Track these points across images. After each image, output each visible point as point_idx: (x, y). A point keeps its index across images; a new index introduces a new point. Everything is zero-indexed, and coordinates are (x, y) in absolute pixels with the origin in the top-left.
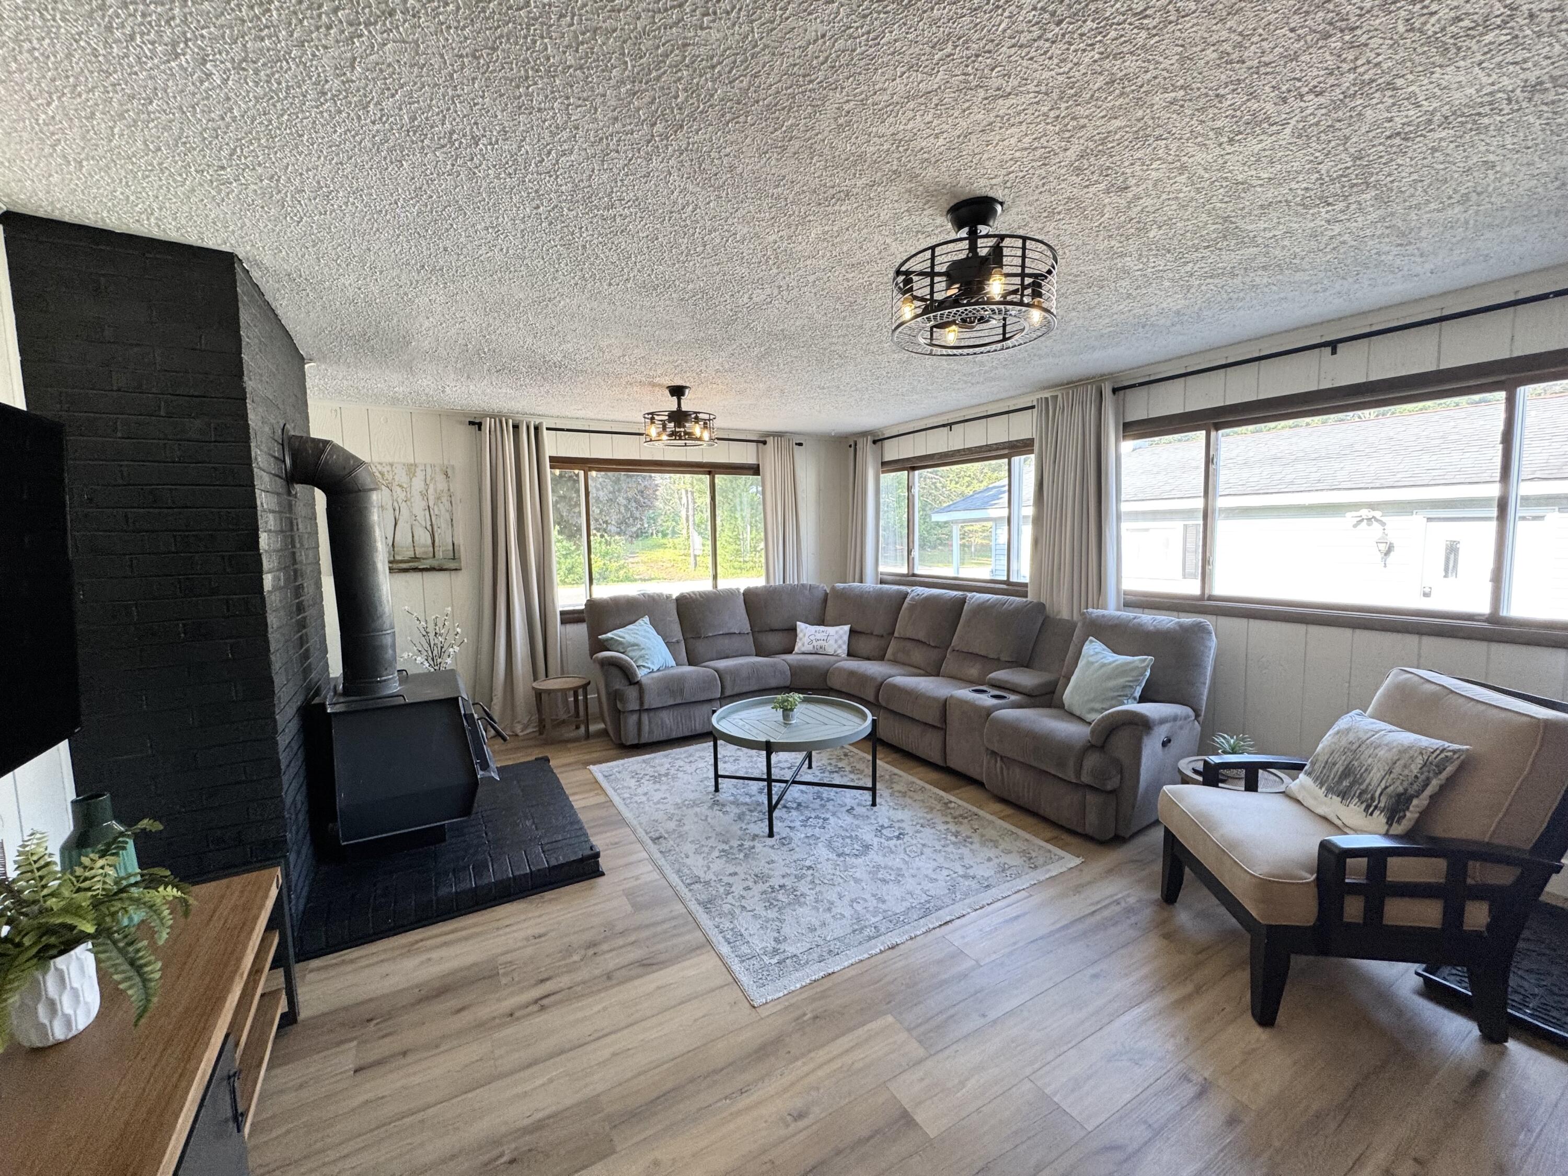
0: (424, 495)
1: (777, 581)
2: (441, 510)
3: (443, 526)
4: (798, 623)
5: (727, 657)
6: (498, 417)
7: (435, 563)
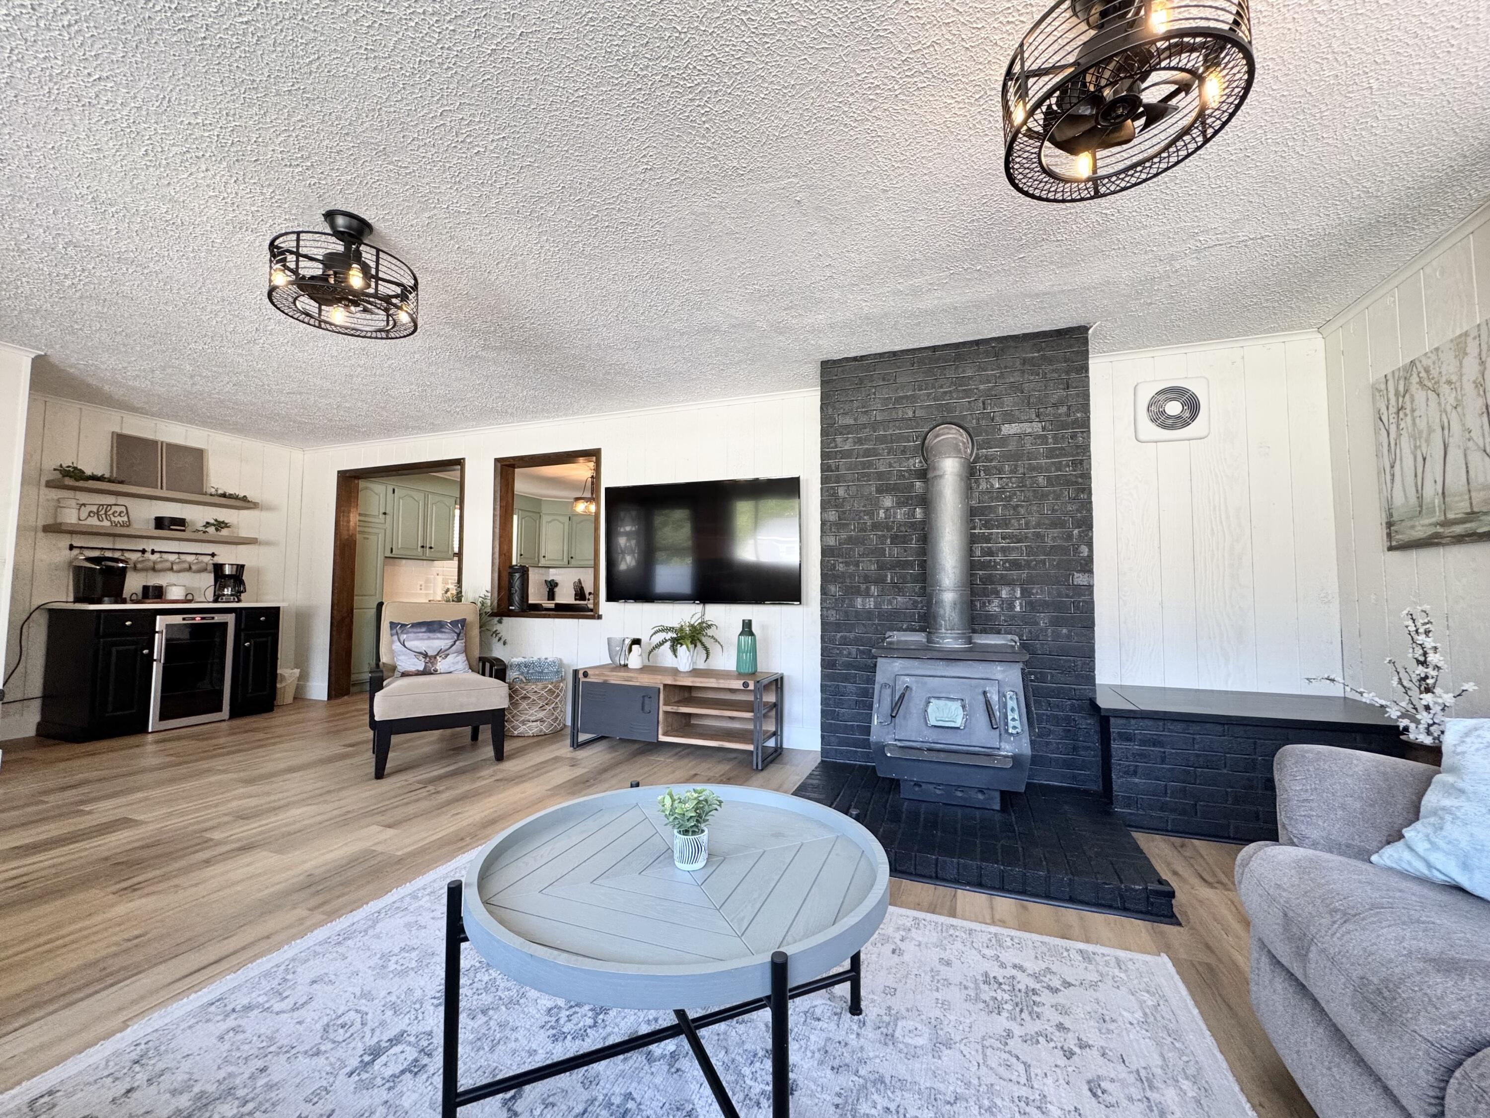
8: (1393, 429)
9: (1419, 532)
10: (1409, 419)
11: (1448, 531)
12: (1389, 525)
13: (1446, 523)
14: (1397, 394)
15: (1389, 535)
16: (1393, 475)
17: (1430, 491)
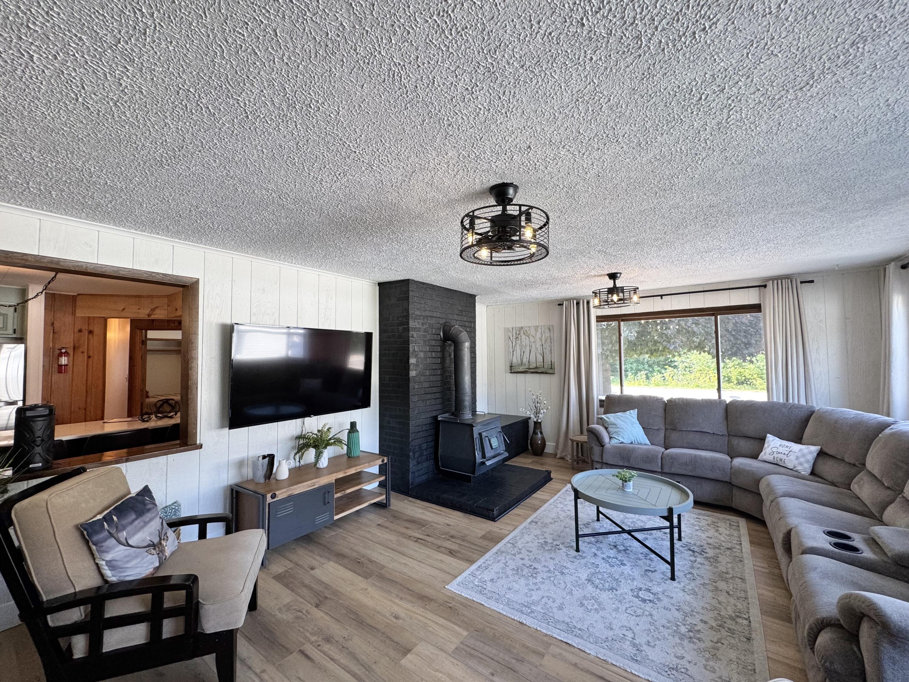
0: (541, 339)
1: (779, 398)
2: (547, 346)
3: (547, 353)
4: (768, 435)
5: (698, 449)
6: (569, 300)
7: (543, 370)
8: (514, 343)
9: (521, 369)
10: (520, 341)
11: (529, 370)
12: (511, 367)
13: (529, 369)
14: (516, 333)
15: (511, 369)
16: (513, 355)
17: (525, 360)
